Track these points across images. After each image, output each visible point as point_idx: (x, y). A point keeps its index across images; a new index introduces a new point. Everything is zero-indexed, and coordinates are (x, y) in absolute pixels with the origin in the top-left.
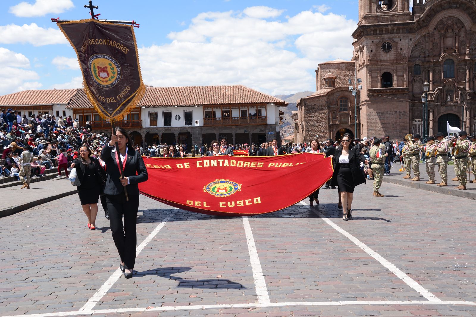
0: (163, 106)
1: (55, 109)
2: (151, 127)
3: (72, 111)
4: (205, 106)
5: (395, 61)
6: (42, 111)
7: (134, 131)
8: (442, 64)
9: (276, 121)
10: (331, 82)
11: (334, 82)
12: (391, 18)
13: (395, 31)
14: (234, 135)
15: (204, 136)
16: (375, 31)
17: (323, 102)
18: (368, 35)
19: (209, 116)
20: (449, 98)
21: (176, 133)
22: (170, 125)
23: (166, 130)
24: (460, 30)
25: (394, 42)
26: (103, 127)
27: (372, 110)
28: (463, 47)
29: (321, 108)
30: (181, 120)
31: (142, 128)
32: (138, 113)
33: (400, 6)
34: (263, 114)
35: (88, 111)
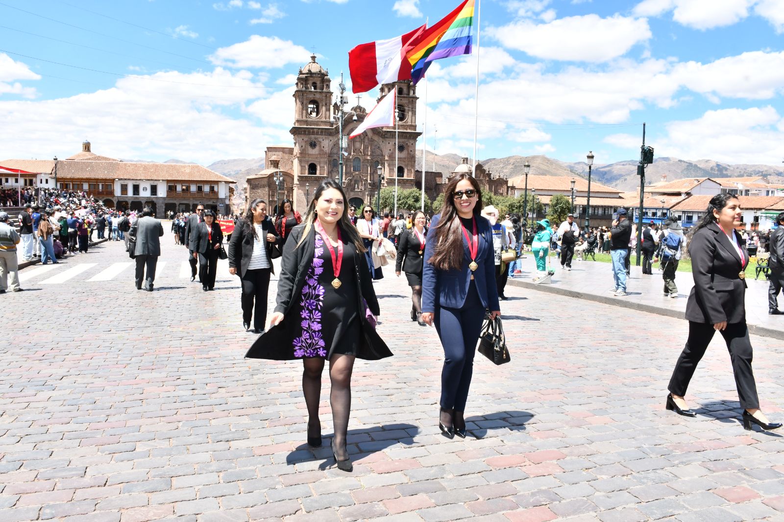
0: (133, 180)
1: (40, 177)
2: (121, 196)
3: (54, 180)
4: (168, 181)
5: (319, 156)
6: (28, 178)
7: (107, 198)
8: (352, 161)
9: (226, 195)
10: (275, 164)
11: (278, 164)
12: (317, 123)
13: (320, 133)
14: (191, 206)
15: (166, 205)
16: (305, 131)
17: (265, 182)
18: (299, 134)
19: (171, 188)
20: (356, 185)
21: (143, 202)
22: (138, 195)
23: (135, 199)
24: (364, 137)
25: (318, 141)
27: (300, 191)
28: (367, 149)
29: (264, 186)
30: (147, 191)
31: (114, 196)
32: (111, 184)
33: (324, 115)
34: (216, 189)
35: (68, 180)
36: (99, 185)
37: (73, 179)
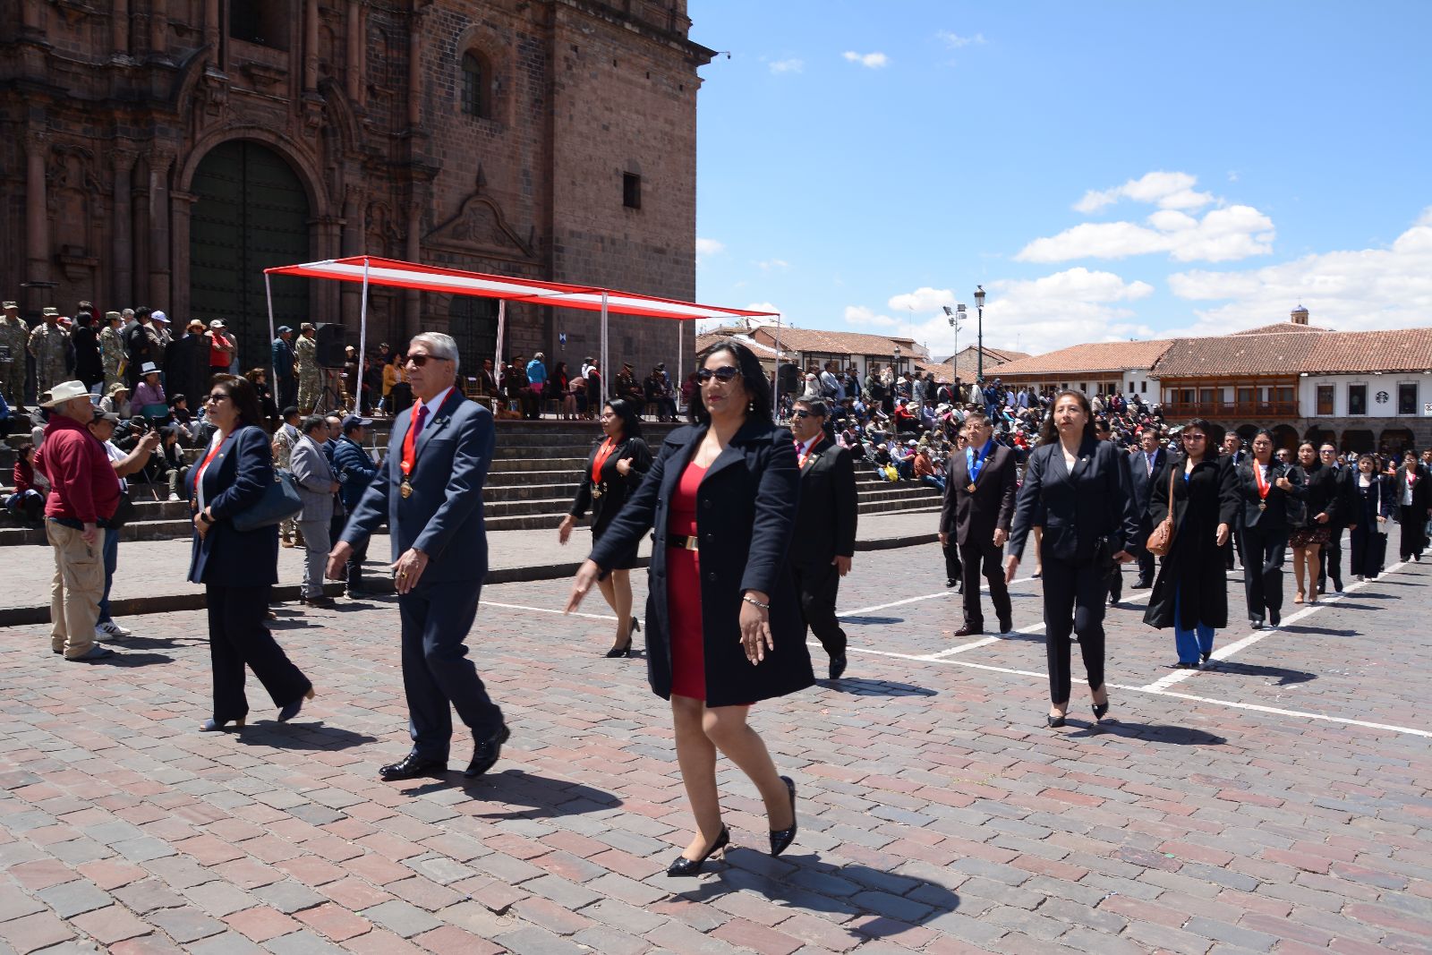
0: (1348, 373)
1: (1128, 379)
2: (1320, 416)
3: (1158, 383)
6: (1103, 382)
7: (1281, 423)
21: (1377, 431)
23: (1353, 423)
26: (1218, 415)
30: (1389, 402)
31: (1298, 417)
32: (1292, 386)
35: (1189, 382)
36: (1261, 389)
37: (1200, 378)
